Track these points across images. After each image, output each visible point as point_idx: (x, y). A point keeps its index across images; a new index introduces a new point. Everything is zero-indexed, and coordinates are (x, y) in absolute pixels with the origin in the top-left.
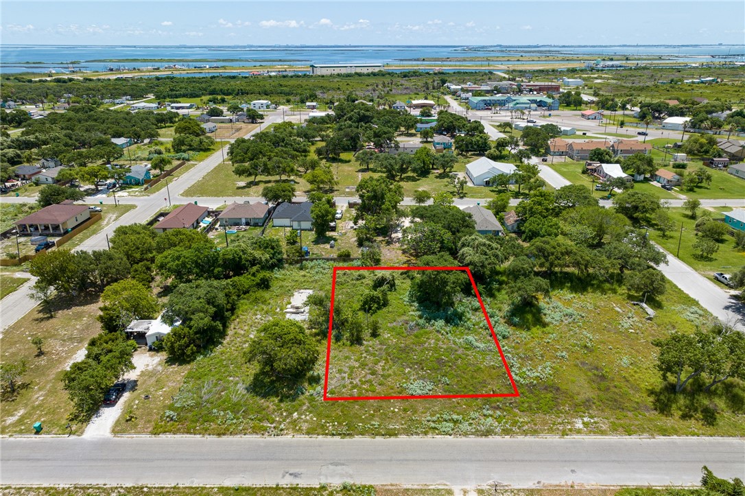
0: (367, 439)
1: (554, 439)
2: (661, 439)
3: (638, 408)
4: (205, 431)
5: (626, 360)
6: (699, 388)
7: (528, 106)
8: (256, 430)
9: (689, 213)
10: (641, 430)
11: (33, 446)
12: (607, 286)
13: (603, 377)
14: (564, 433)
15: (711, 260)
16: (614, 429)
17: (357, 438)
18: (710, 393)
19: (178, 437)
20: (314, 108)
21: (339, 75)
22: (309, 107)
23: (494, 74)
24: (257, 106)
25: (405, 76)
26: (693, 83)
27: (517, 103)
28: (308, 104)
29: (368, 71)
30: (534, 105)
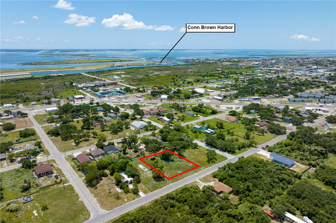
0: (180, 180)
1: (201, 171)
2: (211, 167)
3: (207, 164)
4: (158, 189)
5: (201, 159)
6: (211, 159)
7: (117, 94)
8: (165, 185)
9: (187, 127)
10: (209, 167)
11: (134, 202)
12: (188, 147)
13: (200, 162)
14: (201, 170)
15: (198, 137)
16: (206, 168)
17: (179, 181)
18: (213, 159)
19: (156, 191)
20: (35, 104)
21: (11, 80)
22: (33, 105)
23: (82, 74)
24: (8, 107)
25: (45, 79)
26: (152, 75)
27: (113, 93)
28: (32, 103)
29: (24, 77)
30: (119, 93)
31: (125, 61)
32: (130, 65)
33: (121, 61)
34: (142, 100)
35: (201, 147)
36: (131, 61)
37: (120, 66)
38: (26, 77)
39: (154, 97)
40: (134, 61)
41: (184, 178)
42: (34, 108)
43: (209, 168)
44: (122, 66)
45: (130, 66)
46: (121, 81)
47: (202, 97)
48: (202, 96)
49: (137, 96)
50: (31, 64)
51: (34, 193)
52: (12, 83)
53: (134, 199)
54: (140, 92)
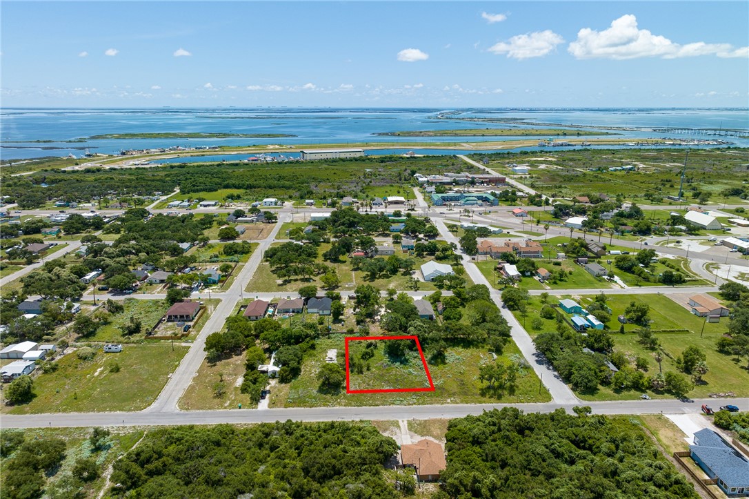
0: (368, 407)
1: (438, 406)
3: (473, 395)
4: (305, 406)
7: (475, 202)
8: (324, 405)
9: (543, 299)
10: (472, 402)
11: (238, 412)
12: (480, 345)
13: (463, 384)
14: (443, 404)
15: (539, 329)
16: (462, 402)
17: (364, 407)
18: (504, 389)
20: (311, 204)
21: (326, 161)
22: (308, 204)
23: (458, 157)
24: (268, 204)
25: (382, 162)
26: (616, 170)
27: (468, 200)
28: (307, 201)
29: (350, 156)
30: (480, 202)
31: (590, 134)
32: (589, 143)
33: (578, 134)
34: (518, 223)
35: (518, 351)
36: (607, 134)
37: (562, 145)
38: (355, 156)
39: (556, 220)
40: (615, 134)
41: (381, 406)
42: (299, 210)
43: (469, 405)
44: (569, 145)
45: (589, 145)
46: (521, 177)
47: (698, 235)
48: (697, 232)
49: (514, 213)
50: (393, 134)
51: (133, 343)
52: (324, 166)
53: (240, 408)
54: (535, 205)
